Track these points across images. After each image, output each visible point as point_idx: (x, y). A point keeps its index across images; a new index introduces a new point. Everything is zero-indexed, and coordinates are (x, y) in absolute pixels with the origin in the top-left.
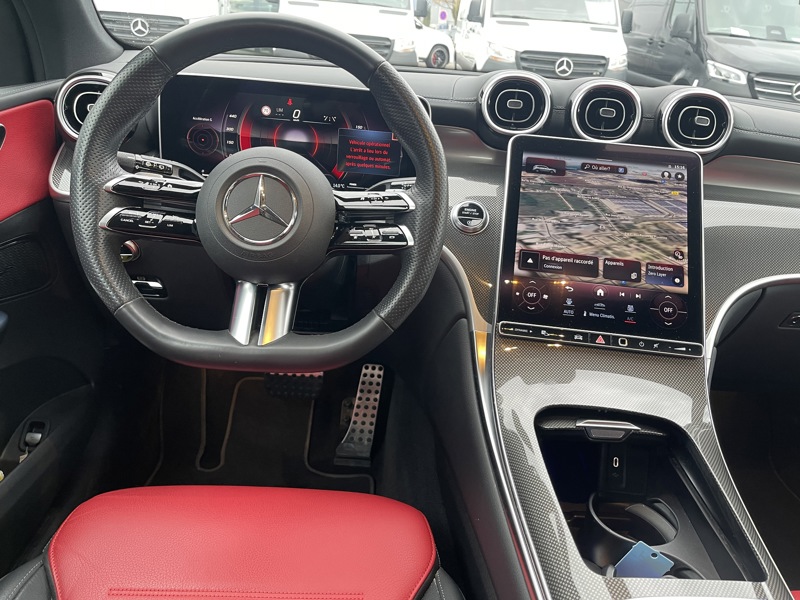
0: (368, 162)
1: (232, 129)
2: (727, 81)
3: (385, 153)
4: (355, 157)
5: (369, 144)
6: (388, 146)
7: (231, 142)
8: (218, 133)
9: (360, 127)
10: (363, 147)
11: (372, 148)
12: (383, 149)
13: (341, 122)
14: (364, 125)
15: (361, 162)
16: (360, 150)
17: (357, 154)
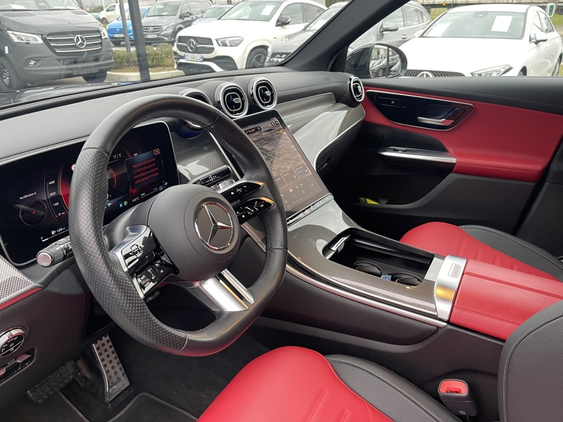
0: (146, 176)
1: (54, 194)
2: (29, 43)
3: (154, 165)
4: (140, 176)
5: (144, 164)
6: (154, 160)
7: (57, 204)
8: (44, 201)
9: (136, 154)
10: (142, 166)
11: (146, 165)
12: (151, 163)
13: (124, 156)
14: (137, 152)
15: (143, 177)
16: (140, 170)
17: (139, 173)
